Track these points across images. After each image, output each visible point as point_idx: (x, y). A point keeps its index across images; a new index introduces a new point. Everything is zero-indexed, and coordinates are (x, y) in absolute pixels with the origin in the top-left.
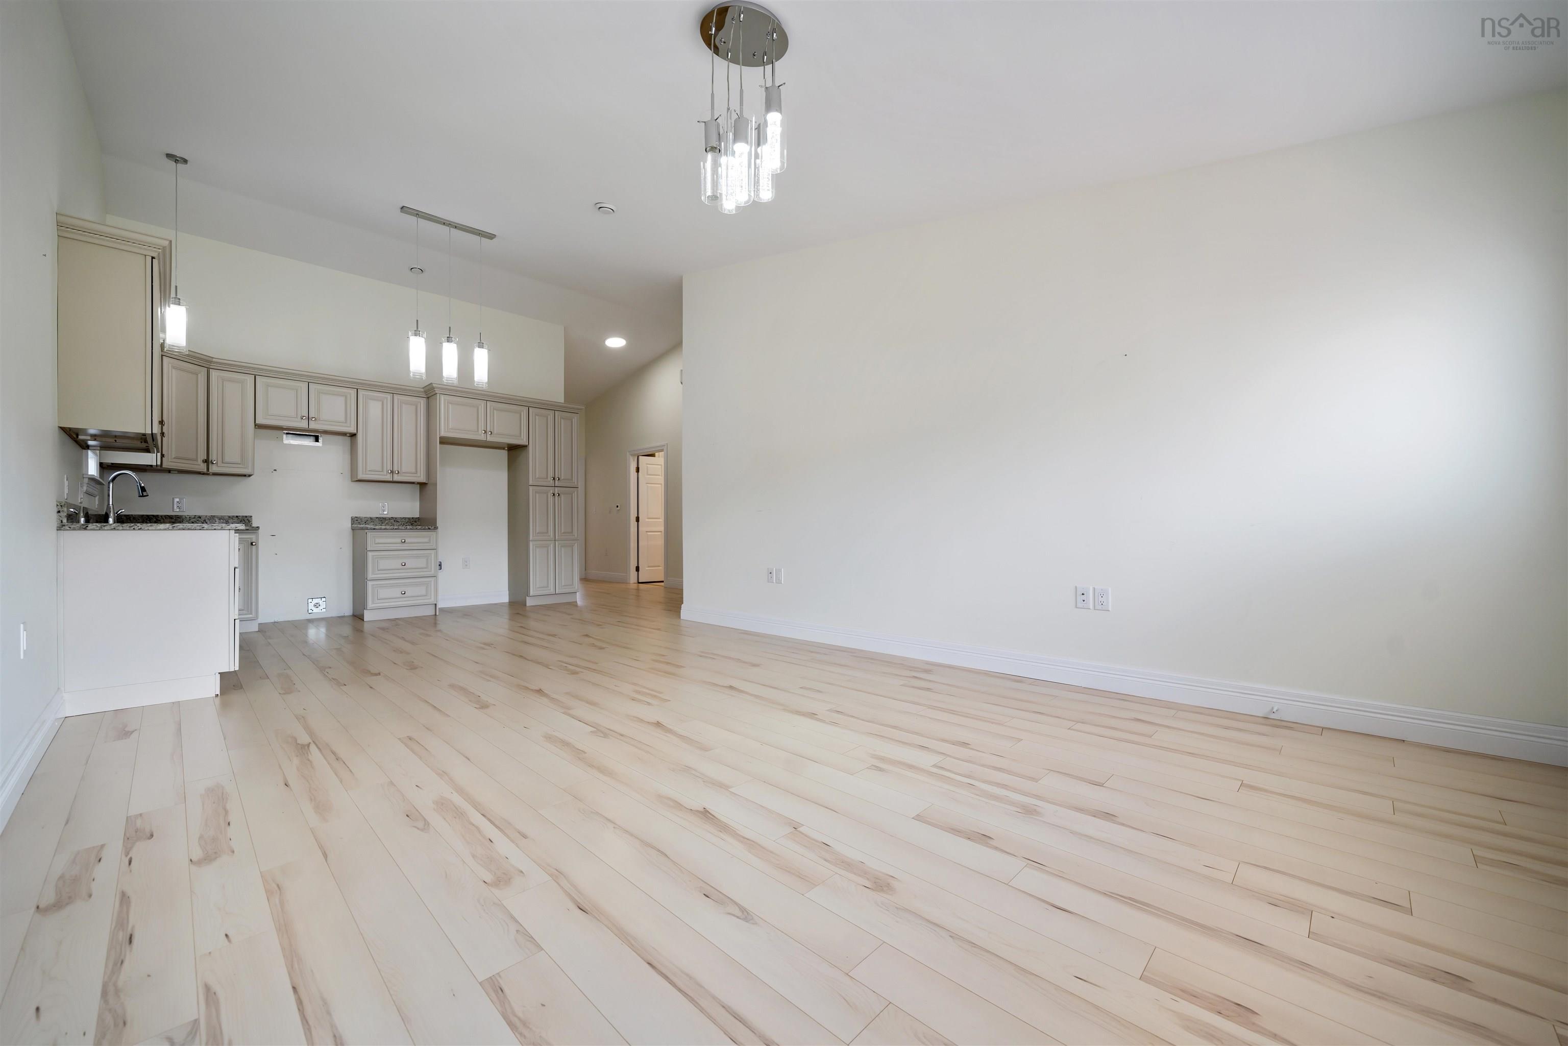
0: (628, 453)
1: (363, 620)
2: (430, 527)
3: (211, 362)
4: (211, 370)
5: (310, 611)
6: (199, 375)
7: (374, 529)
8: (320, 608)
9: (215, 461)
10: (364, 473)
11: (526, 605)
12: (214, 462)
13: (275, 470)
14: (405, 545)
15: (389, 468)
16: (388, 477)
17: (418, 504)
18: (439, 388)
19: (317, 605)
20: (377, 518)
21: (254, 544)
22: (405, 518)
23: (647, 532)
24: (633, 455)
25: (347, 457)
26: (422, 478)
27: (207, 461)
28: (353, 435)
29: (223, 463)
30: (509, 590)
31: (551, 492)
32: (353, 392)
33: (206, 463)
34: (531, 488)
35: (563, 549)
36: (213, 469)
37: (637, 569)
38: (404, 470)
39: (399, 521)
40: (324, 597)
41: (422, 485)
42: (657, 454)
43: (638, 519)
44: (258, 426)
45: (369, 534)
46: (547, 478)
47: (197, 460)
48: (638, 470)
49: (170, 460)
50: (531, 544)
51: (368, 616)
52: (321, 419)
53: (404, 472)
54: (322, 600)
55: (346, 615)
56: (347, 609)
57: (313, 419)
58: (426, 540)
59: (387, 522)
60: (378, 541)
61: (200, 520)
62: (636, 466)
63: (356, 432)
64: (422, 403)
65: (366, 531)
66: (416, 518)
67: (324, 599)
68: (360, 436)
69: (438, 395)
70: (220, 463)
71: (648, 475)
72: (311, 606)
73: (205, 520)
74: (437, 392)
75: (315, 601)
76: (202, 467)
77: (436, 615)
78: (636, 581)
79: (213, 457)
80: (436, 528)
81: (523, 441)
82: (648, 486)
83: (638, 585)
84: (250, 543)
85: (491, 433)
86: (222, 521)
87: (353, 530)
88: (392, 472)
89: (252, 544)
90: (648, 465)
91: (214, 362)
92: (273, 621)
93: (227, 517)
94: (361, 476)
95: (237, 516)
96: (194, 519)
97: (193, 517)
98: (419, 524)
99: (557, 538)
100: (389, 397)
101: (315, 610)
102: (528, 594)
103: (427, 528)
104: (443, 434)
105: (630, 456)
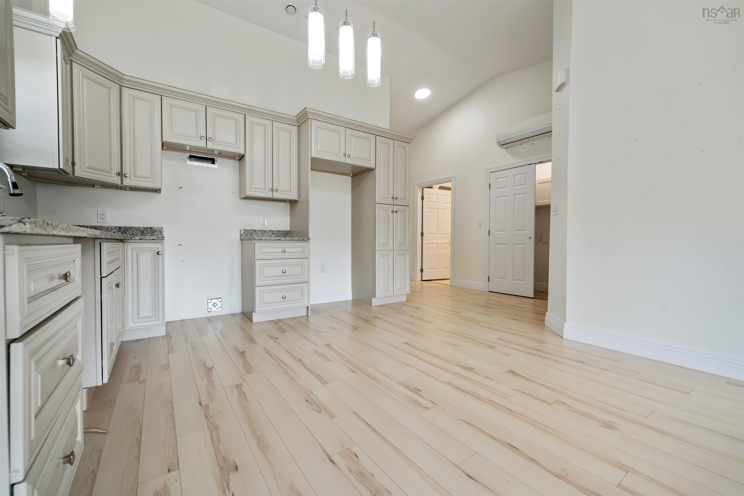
0: (416, 186)
1: (252, 321)
2: (304, 238)
3: (123, 79)
4: (123, 87)
5: (210, 310)
6: (112, 90)
7: (261, 240)
8: (218, 307)
9: (128, 174)
10: (251, 190)
11: (371, 305)
12: (127, 176)
13: (181, 188)
14: (285, 254)
15: (270, 186)
16: (269, 195)
17: (288, 219)
18: (312, 113)
19: (215, 305)
20: (259, 230)
21: (160, 253)
22: (279, 231)
23: (428, 243)
24: (419, 187)
25: (237, 178)
26: (294, 197)
27: (121, 174)
28: (241, 158)
29: (135, 177)
30: (352, 290)
31: (391, 209)
32: (241, 117)
33: (120, 176)
34: (377, 205)
35: (399, 257)
36: (127, 182)
37: (422, 270)
38: (281, 189)
39: (275, 233)
40: (220, 298)
41: (293, 203)
42: (434, 186)
43: (422, 234)
44: (165, 146)
45: (256, 244)
46: (389, 198)
47: (110, 172)
48: (423, 198)
49: (82, 170)
50: (377, 253)
51: (256, 318)
52: (216, 140)
53: (281, 190)
54: (219, 301)
55: (237, 312)
56: (237, 308)
57: (210, 140)
58: (301, 250)
59: (266, 234)
60: (264, 250)
61: (120, 230)
62: (421, 195)
63: (244, 153)
64: (295, 129)
65: (254, 241)
66: (288, 231)
67: (220, 300)
68: (247, 157)
69: (310, 119)
70: (132, 178)
71: (430, 202)
72: (210, 305)
73: (124, 231)
74: (309, 117)
75: (214, 301)
76: (116, 180)
77: (308, 315)
78: (421, 280)
79: (126, 170)
80: (309, 239)
81: (372, 166)
82: (429, 210)
83: (422, 283)
84: (156, 253)
85: (350, 157)
86: (138, 231)
87: (241, 240)
88: (272, 190)
89: (158, 253)
90: (429, 195)
91: (125, 80)
92: (180, 319)
93: (143, 229)
94: (249, 193)
95: (151, 228)
96: (115, 230)
97: (114, 228)
98: (290, 236)
99: (394, 249)
100: (269, 123)
101: (214, 309)
102: (374, 296)
103: (302, 239)
104: (314, 155)
105: (418, 188)
